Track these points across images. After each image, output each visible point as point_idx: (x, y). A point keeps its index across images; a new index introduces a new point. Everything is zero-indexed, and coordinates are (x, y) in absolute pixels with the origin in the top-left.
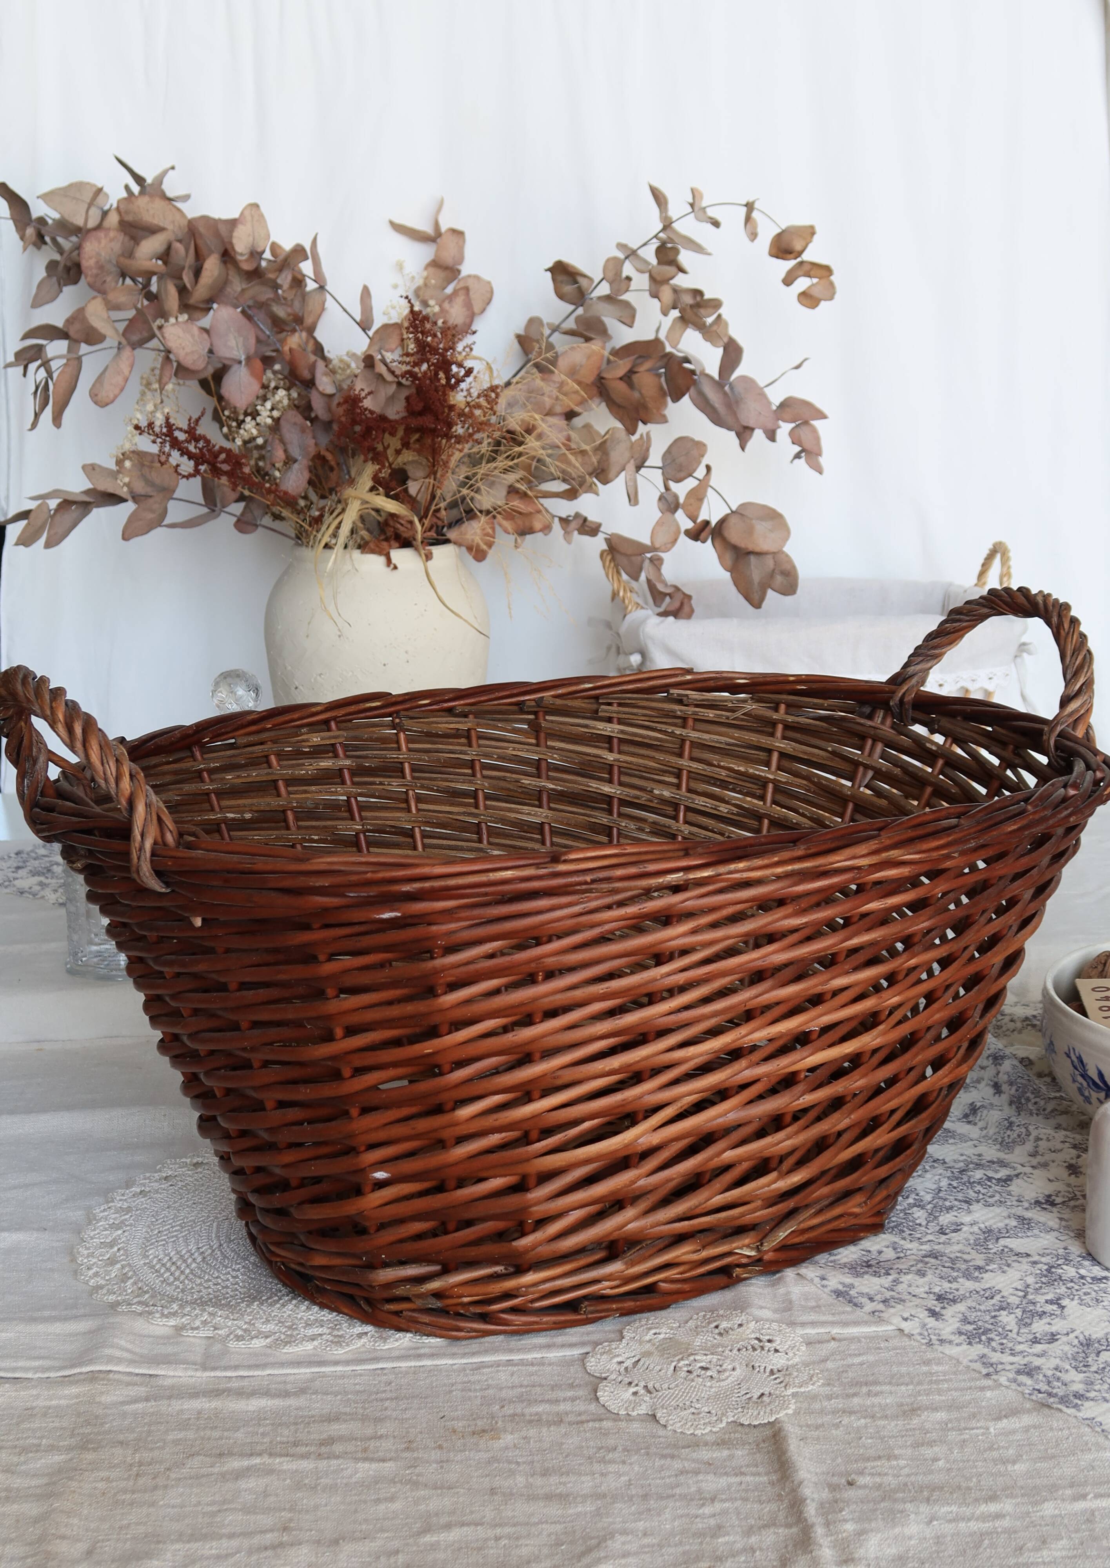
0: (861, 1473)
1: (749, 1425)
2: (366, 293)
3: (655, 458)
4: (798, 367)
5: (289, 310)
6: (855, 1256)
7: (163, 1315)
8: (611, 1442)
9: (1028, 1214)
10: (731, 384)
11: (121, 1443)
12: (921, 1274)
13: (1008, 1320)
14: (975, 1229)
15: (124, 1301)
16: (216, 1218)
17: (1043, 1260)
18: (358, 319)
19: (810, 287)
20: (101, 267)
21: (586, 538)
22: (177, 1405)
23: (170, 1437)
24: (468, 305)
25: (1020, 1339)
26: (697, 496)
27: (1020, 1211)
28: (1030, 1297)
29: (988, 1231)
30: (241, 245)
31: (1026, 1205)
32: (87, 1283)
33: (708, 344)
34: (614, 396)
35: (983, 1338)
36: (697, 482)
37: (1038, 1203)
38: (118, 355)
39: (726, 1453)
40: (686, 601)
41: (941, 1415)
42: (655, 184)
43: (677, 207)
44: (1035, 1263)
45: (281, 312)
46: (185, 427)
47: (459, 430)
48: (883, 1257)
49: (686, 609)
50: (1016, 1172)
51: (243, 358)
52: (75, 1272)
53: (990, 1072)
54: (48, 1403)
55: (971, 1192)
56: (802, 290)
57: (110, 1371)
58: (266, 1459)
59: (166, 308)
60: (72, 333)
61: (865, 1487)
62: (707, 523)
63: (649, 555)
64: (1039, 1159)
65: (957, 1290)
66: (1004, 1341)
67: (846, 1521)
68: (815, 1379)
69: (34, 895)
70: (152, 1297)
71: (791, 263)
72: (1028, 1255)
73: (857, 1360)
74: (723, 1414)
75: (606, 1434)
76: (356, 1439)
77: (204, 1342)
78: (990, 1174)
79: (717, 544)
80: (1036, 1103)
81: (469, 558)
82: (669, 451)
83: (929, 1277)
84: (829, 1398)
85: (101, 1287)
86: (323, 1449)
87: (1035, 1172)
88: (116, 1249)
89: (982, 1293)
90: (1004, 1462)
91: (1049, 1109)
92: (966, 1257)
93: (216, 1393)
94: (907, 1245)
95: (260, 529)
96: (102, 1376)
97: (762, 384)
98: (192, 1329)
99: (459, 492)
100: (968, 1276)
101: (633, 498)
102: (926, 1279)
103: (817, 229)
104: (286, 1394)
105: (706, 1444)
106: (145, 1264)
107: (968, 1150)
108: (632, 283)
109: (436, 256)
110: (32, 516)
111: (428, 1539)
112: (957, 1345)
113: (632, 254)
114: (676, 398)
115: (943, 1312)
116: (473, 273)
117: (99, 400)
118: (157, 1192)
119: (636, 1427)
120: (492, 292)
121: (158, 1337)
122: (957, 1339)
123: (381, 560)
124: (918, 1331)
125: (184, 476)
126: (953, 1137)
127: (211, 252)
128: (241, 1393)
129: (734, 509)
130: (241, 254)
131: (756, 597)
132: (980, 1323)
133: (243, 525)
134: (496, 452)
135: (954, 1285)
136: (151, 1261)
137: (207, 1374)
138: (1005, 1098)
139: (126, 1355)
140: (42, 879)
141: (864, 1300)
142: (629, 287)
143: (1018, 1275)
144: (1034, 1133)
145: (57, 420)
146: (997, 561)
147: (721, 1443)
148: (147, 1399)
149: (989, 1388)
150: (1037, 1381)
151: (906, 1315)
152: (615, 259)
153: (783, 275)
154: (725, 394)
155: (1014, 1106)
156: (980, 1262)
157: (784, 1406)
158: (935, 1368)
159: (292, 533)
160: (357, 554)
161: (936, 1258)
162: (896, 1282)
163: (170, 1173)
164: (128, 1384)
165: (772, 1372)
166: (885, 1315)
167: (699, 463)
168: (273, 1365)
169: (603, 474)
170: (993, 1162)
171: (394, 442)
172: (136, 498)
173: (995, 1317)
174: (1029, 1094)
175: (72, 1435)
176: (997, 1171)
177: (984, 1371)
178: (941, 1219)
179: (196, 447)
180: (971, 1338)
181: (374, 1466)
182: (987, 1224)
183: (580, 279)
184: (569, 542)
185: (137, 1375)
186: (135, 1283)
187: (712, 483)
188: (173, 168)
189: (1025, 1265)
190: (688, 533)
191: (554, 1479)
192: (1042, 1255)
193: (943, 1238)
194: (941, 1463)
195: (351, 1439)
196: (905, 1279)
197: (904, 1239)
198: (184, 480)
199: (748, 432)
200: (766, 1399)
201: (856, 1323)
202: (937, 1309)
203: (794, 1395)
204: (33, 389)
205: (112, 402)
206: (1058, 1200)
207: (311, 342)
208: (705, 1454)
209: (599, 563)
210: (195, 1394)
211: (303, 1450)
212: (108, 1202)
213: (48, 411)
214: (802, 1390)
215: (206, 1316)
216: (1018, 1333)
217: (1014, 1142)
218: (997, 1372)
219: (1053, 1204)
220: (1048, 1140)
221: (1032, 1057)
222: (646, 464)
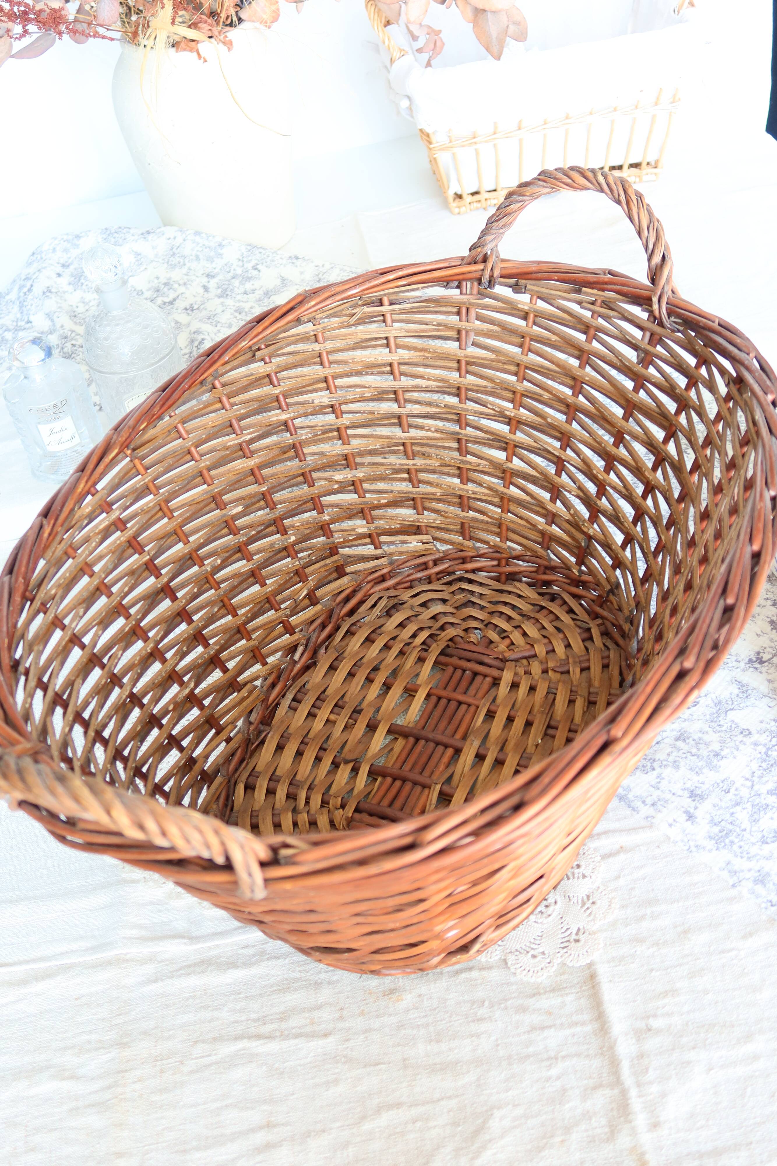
0: (655, 1015)
9: (745, 678)
13: (743, 817)
17: (761, 739)
25: (752, 839)
27: (739, 675)
28: (756, 788)
31: (743, 666)
35: (727, 841)
37: (750, 662)
39: (560, 999)
41: (705, 937)
44: (756, 743)
49: (438, 45)
61: (659, 1032)
65: (704, 783)
66: (742, 843)
67: (651, 1083)
72: (750, 733)
74: (553, 955)
76: (304, 1011)
79: (458, 3)
83: (683, 769)
84: (625, 923)
86: (284, 1026)
89: (721, 785)
90: (754, 989)
100: (709, 764)
102: (680, 772)
105: (546, 991)
111: (367, 1126)
112: (709, 851)
115: (696, 813)
119: (494, 974)
122: (709, 845)
124: (680, 837)
125: (16, 38)
131: (495, 50)
132: (723, 823)
135: (701, 778)
141: (639, 804)
143: (745, 760)
147: (556, 989)
149: (735, 899)
150: (769, 891)
151: (670, 820)
156: (716, 744)
157: (595, 944)
158: (696, 878)
161: (685, 741)
162: (659, 778)
165: (583, 902)
166: (655, 821)
173: (733, 814)
177: (731, 881)
180: (718, 843)
181: (320, 1042)
189: (749, 747)
191: (445, 1045)
192: (760, 733)
194: (710, 996)
195: (301, 1010)
198: (17, 41)
201: (636, 830)
202: (692, 810)
208: (546, 1003)
216: (751, 832)
218: (740, 882)
219: (761, 662)
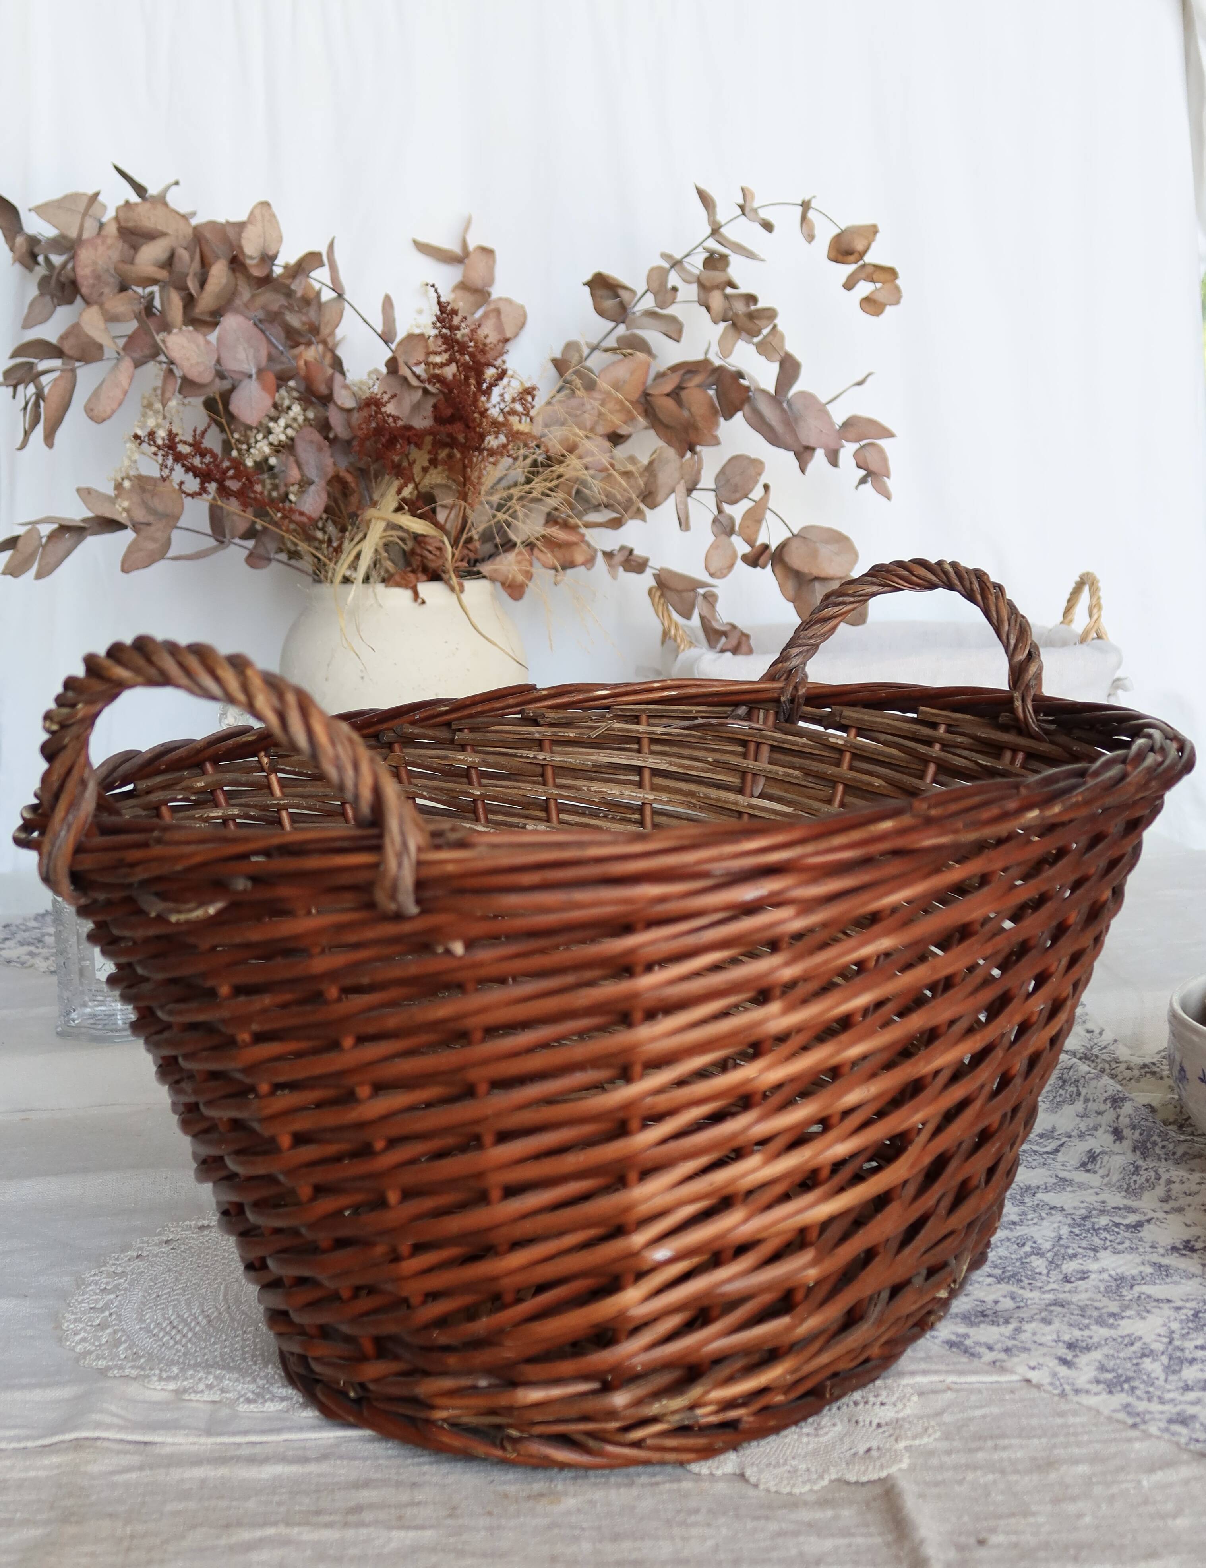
0: (993, 1530)
1: (856, 1483)
2: (388, 304)
3: (707, 479)
4: (860, 383)
5: (304, 318)
6: (967, 1307)
7: (160, 1379)
8: (693, 1504)
9: (1165, 1261)
10: (788, 401)
11: (111, 1515)
12: (1048, 1322)
13: (1154, 1367)
14: (1105, 1276)
15: (116, 1365)
16: (224, 1280)
17: (1188, 1305)
18: (380, 331)
19: (873, 292)
20: (98, 277)
21: (632, 576)
22: (176, 1474)
23: (169, 1507)
24: (500, 328)
25: (1168, 1386)
26: (755, 517)
27: (1155, 1258)
29: (1120, 1280)
30: (251, 248)
31: (1162, 1251)
32: (73, 1349)
33: (763, 358)
34: (661, 416)
35: (1126, 1386)
36: (752, 504)
37: (1174, 1249)
38: (116, 367)
39: (829, 1513)
40: (744, 639)
41: (1083, 1469)
42: (702, 186)
43: (726, 211)
44: (1178, 1309)
45: (294, 320)
46: (190, 440)
47: (492, 442)
48: (999, 1307)
49: (744, 648)
50: (1146, 1218)
51: (254, 371)
52: (60, 1340)
53: (1110, 1116)
54: (23, 1475)
55: (1096, 1239)
56: (865, 294)
57: (97, 1439)
58: (283, 1530)
59: (169, 319)
60: (66, 348)
61: (998, 1546)
62: (766, 547)
63: (701, 591)
64: (1172, 1204)
65: (1091, 1337)
66: (1151, 1389)
68: (930, 1431)
69: (23, 964)
70: (148, 1360)
71: (851, 268)
72: (1169, 1301)
73: (978, 1413)
74: (824, 1471)
75: (686, 1495)
76: (389, 1506)
77: (209, 1407)
78: (1117, 1220)
79: (777, 571)
80: (1163, 1147)
81: (505, 596)
82: (723, 471)
83: (1057, 1324)
84: (949, 1453)
85: (90, 1353)
86: (352, 1518)
87: (1169, 1216)
88: (107, 1313)
89: (1120, 1340)
90: (1163, 1516)
91: (1179, 1154)
92: (1097, 1304)
93: (221, 1459)
94: (1027, 1294)
95: (274, 564)
96: (88, 1443)
97: (823, 399)
98: (195, 1392)
99: (494, 516)
100: (1101, 1322)
101: (684, 523)
102: (1052, 1327)
103: (880, 228)
104: (304, 1460)
105: (806, 1503)
106: (141, 1329)
107: (1090, 1198)
108: (679, 294)
109: (464, 277)
110: (20, 544)
112: (1096, 1394)
113: (676, 264)
114: (729, 416)
115: (1077, 1360)
116: (504, 295)
117: (95, 416)
118: (156, 1256)
119: (721, 1488)
120: (525, 316)
121: (155, 1403)
122: (1094, 1388)
123: (408, 594)
124: (1048, 1380)
125: (188, 495)
126: (1071, 1185)
127: (218, 258)
128: (252, 1460)
129: (795, 532)
130: (251, 258)
132: (1120, 1371)
133: (254, 560)
134: (533, 473)
135: (1086, 1333)
136: (149, 1325)
137: (212, 1440)
138: (1127, 1144)
139: (116, 1421)
140: (32, 948)
141: (983, 1350)
142: (674, 298)
143: (1160, 1321)
144: (1165, 1177)
145: (49, 439)
146: (1085, 595)
147: (823, 1502)
148: (141, 1468)
149: (1137, 1439)
150: (1194, 1430)
151: (1033, 1363)
152: (659, 269)
153: (843, 279)
154: (783, 410)
155: (1138, 1153)
156: (1114, 1307)
157: (896, 1458)
158: (1071, 1420)
159: (310, 569)
160: (380, 588)
161: (1063, 1306)
162: (1018, 1330)
163: (171, 1236)
164: (119, 1452)
165: (879, 1425)
166: (1008, 1365)
167: (756, 482)
168: (290, 1429)
169: (650, 498)
170: (1120, 1209)
171: (420, 457)
172: (136, 528)
173: (1137, 1364)
174: (1155, 1138)
175: (52, 1508)
176: (1124, 1218)
177: (1130, 1421)
178: (1064, 1267)
179: (202, 463)
180: (1111, 1387)
181: (412, 1534)
182: (1119, 1271)
183: (622, 292)
184: (614, 577)
185: (130, 1442)
186: (129, 1347)
187: (770, 505)
188: (177, 183)
189: (1167, 1310)
190: (745, 558)
191: (627, 1545)
192: (1187, 1300)
193: (1068, 1286)
194: (1088, 1519)
195: (382, 1506)
196: (1029, 1327)
197: (1023, 1288)
198: (190, 498)
199: (807, 454)
200: (874, 1453)
201: (975, 1372)
202: (1069, 1358)
203: (908, 1448)
204: (23, 404)
205: (109, 417)
206: (1199, 1245)
207: (329, 356)
208: (805, 1515)
209: (648, 600)
210: (197, 1461)
211: (327, 1518)
212: (99, 1267)
213: (39, 430)
214: (917, 1442)
215: (211, 1379)
216: (1166, 1381)
217: (1142, 1187)
218: (1144, 1422)
219: (1193, 1250)
220: (1182, 1182)
221: (1154, 1104)
222: (698, 487)
